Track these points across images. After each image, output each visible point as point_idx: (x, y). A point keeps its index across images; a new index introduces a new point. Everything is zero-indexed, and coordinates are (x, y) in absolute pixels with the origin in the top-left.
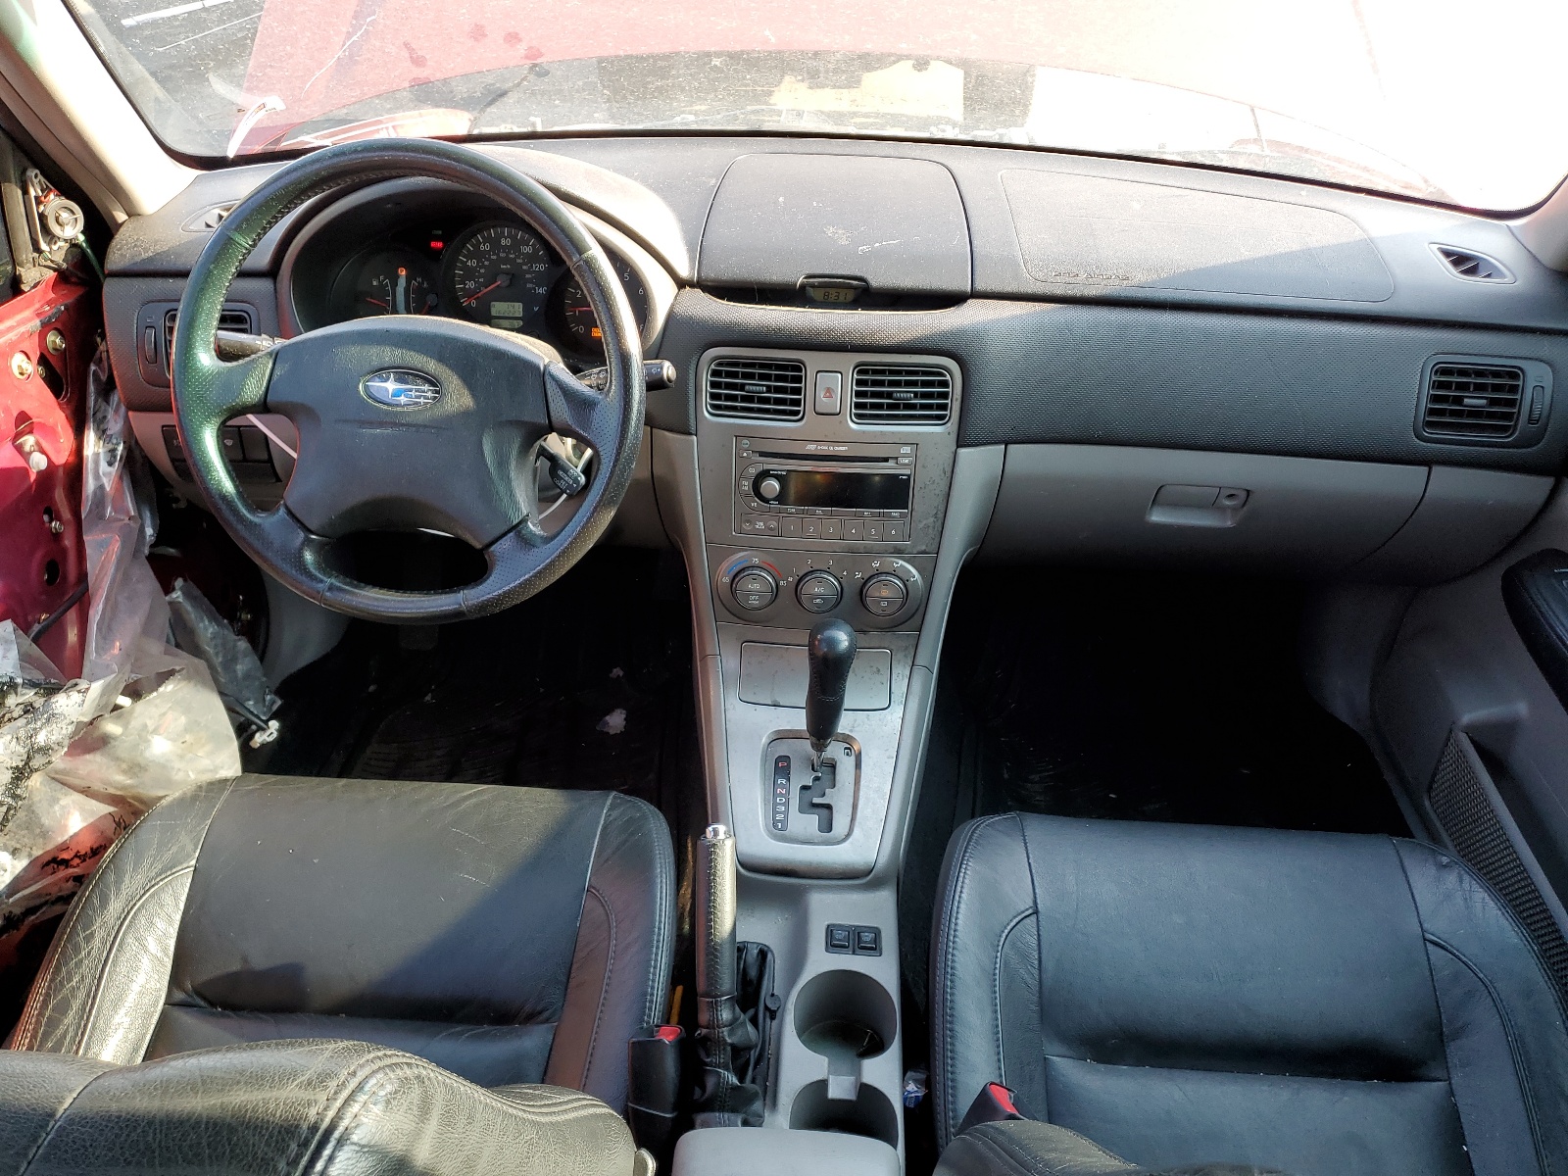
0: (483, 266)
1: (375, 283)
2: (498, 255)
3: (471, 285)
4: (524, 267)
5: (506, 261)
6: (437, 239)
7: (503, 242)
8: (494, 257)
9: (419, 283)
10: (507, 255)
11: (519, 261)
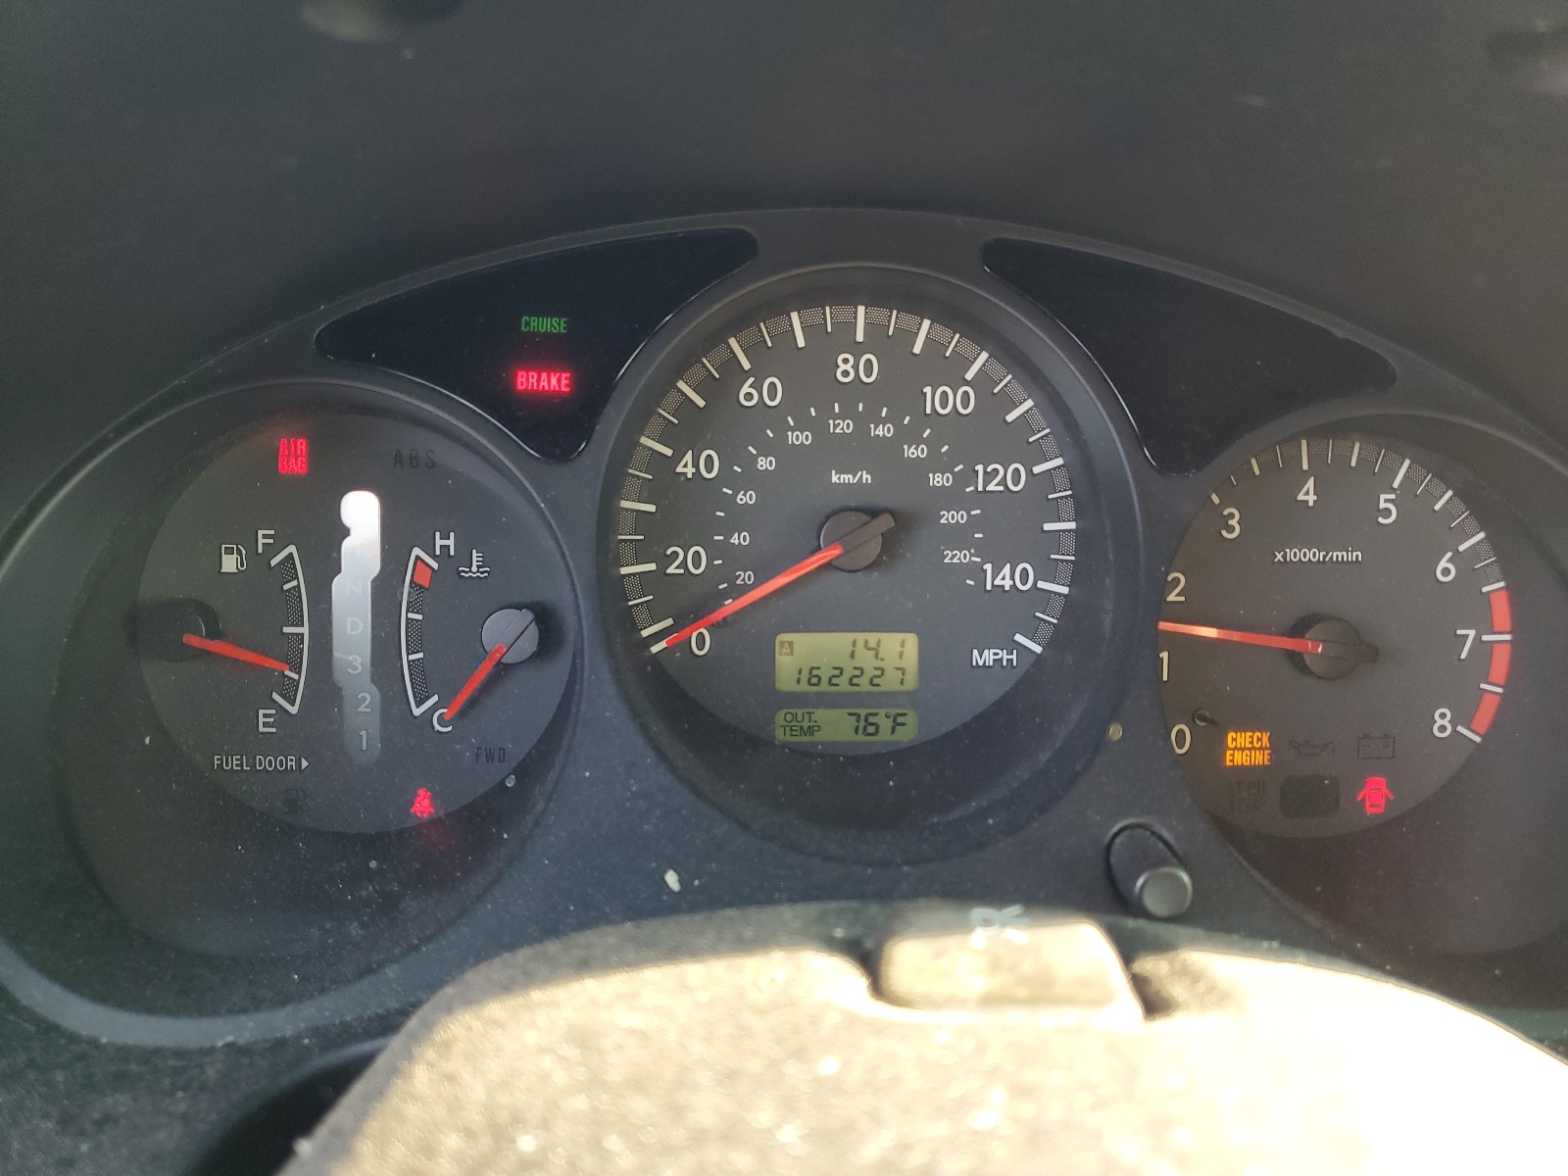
0: (752, 479)
1: (230, 564)
2: (818, 428)
3: (690, 560)
4: (938, 480)
5: (856, 451)
6: (545, 351)
7: (845, 367)
8: (800, 438)
9: (444, 556)
10: (861, 430)
11: (911, 452)
